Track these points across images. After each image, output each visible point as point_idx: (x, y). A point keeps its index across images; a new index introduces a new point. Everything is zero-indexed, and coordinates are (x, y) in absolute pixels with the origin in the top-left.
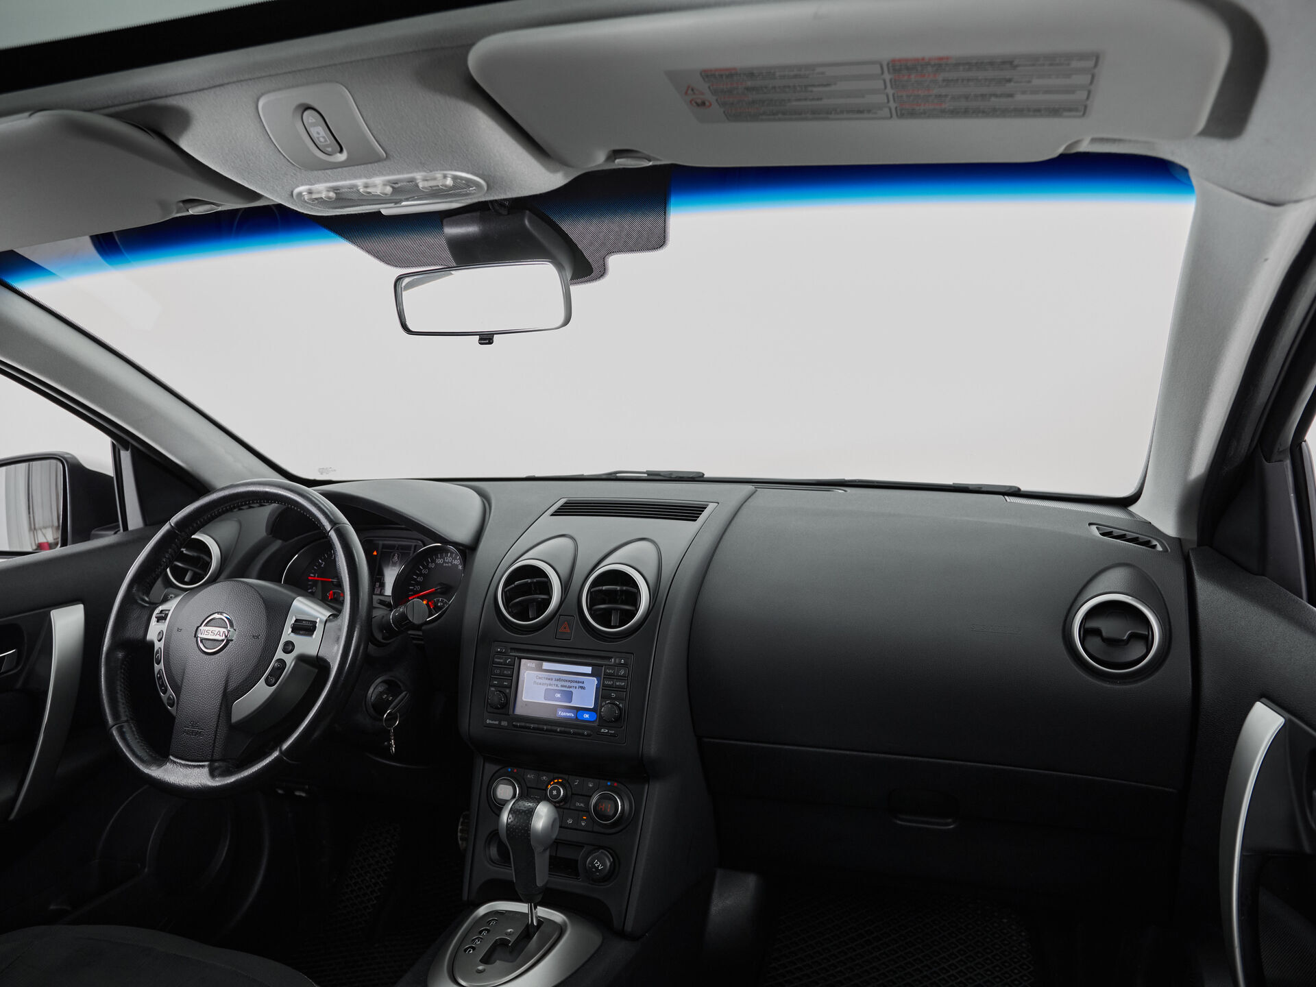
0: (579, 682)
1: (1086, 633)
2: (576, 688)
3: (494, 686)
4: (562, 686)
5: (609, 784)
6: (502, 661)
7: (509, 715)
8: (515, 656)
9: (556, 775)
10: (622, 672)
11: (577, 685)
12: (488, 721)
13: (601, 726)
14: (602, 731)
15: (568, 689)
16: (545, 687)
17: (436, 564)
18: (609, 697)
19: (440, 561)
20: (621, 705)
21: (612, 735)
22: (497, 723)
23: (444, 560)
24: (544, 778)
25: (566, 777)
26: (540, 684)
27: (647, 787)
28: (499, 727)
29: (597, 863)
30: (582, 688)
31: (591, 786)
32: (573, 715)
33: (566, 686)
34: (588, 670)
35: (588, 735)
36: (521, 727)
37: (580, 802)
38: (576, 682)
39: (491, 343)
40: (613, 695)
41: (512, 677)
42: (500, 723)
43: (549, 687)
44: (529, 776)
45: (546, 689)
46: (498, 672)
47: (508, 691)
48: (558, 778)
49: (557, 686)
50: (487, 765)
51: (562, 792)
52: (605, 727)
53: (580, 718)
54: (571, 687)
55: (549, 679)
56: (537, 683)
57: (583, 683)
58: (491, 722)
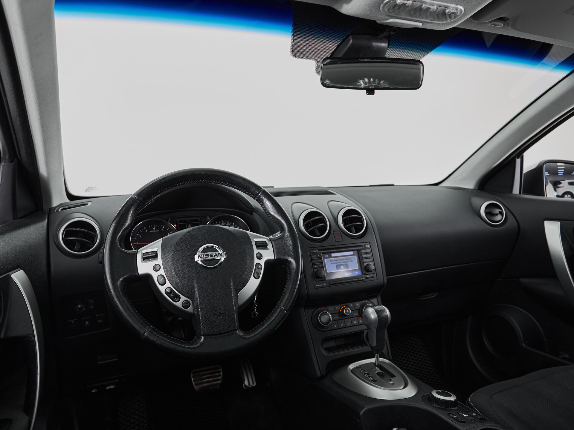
0: (349, 259)
1: (486, 213)
2: (349, 262)
3: (316, 268)
4: (343, 262)
5: (364, 302)
6: (315, 256)
7: (326, 280)
8: (321, 253)
10: (368, 250)
11: (349, 260)
12: (317, 286)
14: (367, 277)
16: (336, 264)
20: (372, 264)
21: (372, 278)
22: (321, 285)
28: (323, 287)
30: (351, 261)
31: (357, 305)
32: (351, 274)
33: (344, 262)
34: (351, 253)
35: (363, 280)
37: (356, 313)
38: (348, 259)
39: (373, 94)
40: (368, 260)
42: (323, 285)
43: (337, 264)
44: (330, 309)
46: (315, 261)
47: (322, 269)
48: (343, 306)
49: (341, 263)
52: (368, 275)
54: (346, 262)
55: (336, 261)
56: (332, 264)
57: (351, 259)
58: (318, 285)
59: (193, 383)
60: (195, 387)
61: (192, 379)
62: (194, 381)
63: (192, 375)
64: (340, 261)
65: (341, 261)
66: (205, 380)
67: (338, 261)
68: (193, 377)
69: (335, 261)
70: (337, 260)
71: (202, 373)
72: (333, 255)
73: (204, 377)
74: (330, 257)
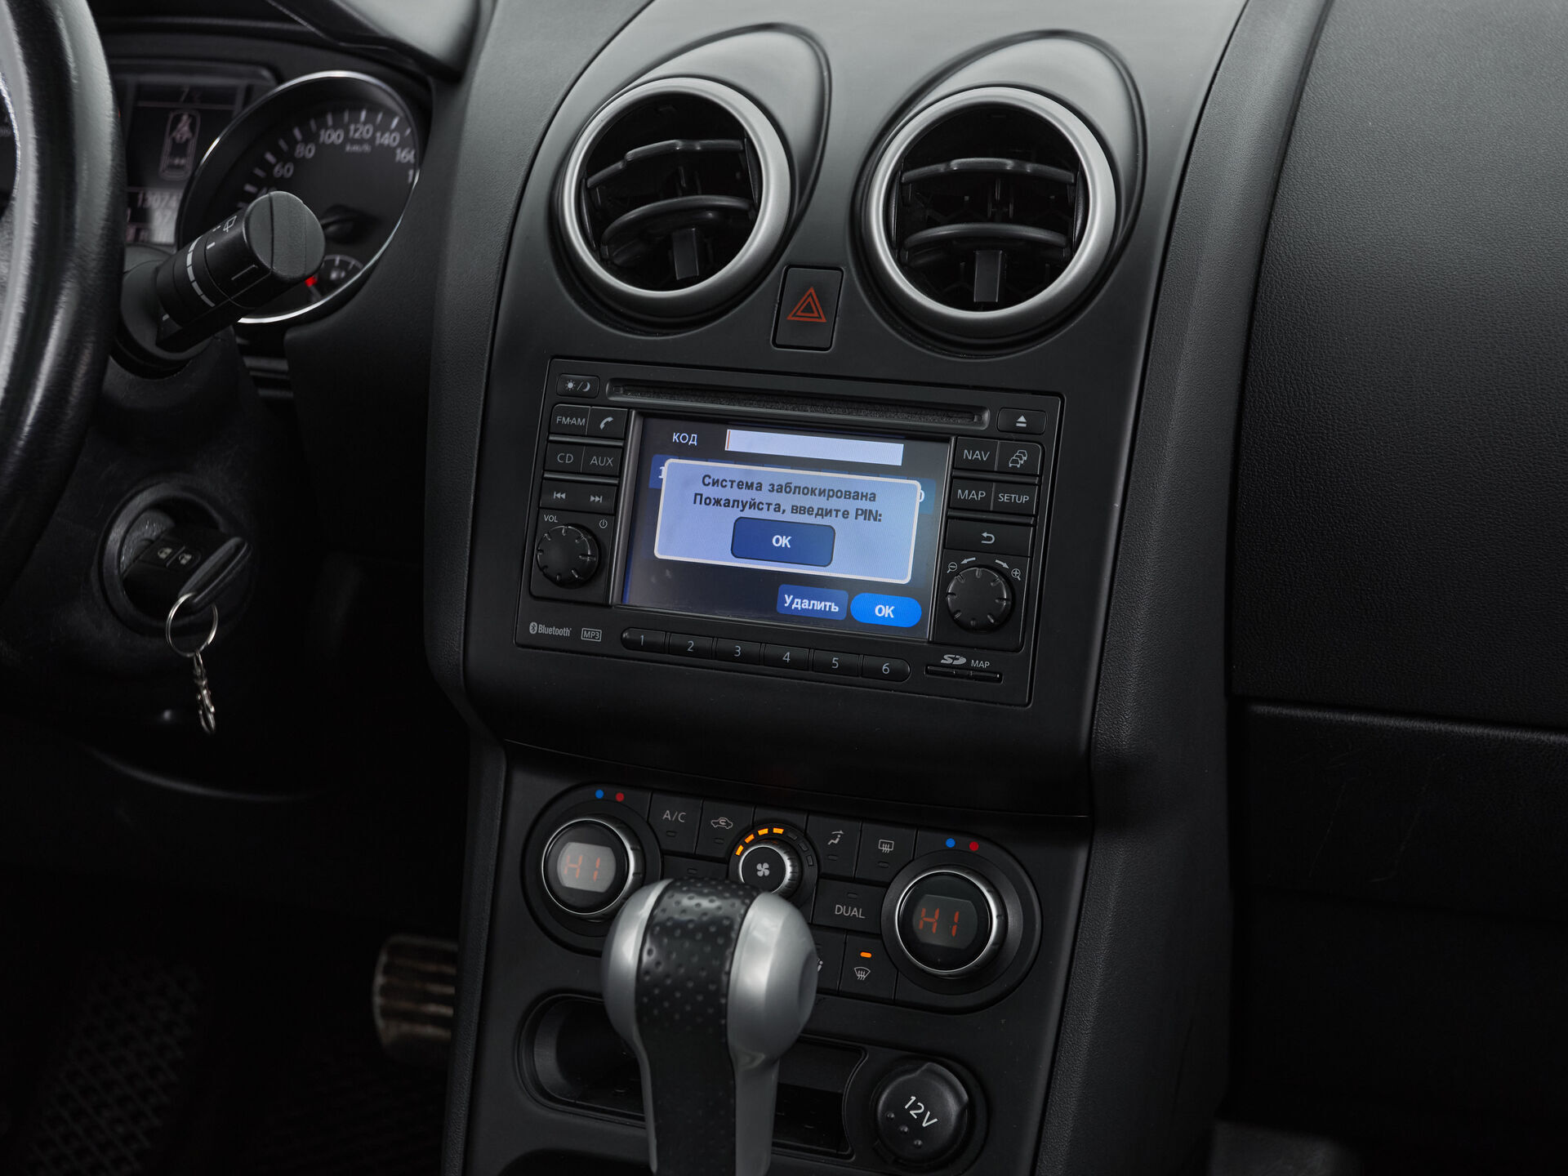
0: (857, 496)
2: (846, 515)
3: (556, 508)
4: (796, 509)
5: (950, 843)
6: (581, 422)
7: (606, 605)
8: (630, 407)
9: (762, 813)
10: (1021, 459)
11: (852, 505)
12: (534, 628)
13: (941, 643)
14: (947, 660)
15: (819, 521)
16: (735, 513)
17: (321, 147)
18: (975, 547)
19: (333, 137)
20: (1016, 573)
21: (981, 677)
22: (566, 632)
23: (347, 132)
24: (722, 821)
25: (799, 819)
26: (718, 502)
27: (1082, 857)
28: (574, 649)
29: (915, 1106)
30: (868, 515)
31: (886, 849)
32: (835, 609)
33: (810, 511)
34: (891, 453)
35: (897, 676)
36: (650, 647)
37: (848, 904)
38: (847, 495)
40: (989, 537)
41: (620, 476)
42: (576, 633)
43: (748, 513)
44: (667, 815)
45: (739, 522)
46: (570, 458)
47: (603, 524)
48: (771, 824)
49: (778, 508)
50: (520, 779)
51: (789, 869)
52: (957, 648)
53: (860, 616)
54: (829, 513)
55: (749, 486)
56: (708, 501)
57: (873, 497)
58: (543, 629)
59: (378, 1000)
60: (380, 1023)
61: (380, 980)
62: (386, 991)
63: (383, 959)
64: (775, 498)
65: (787, 501)
66: (432, 1008)
67: (762, 496)
68: (387, 971)
69: (740, 485)
70: (760, 487)
71: (432, 968)
72: (738, 440)
73: (436, 988)
74: (714, 450)
